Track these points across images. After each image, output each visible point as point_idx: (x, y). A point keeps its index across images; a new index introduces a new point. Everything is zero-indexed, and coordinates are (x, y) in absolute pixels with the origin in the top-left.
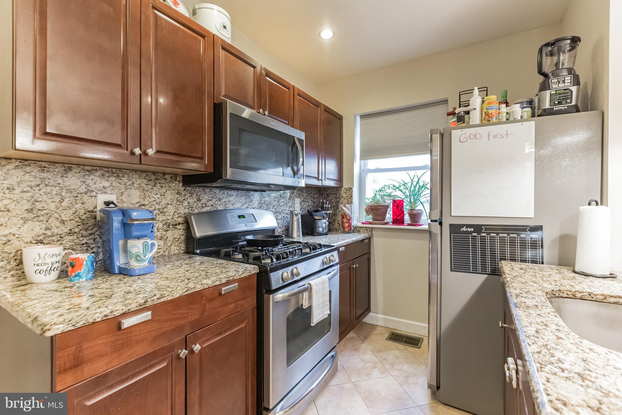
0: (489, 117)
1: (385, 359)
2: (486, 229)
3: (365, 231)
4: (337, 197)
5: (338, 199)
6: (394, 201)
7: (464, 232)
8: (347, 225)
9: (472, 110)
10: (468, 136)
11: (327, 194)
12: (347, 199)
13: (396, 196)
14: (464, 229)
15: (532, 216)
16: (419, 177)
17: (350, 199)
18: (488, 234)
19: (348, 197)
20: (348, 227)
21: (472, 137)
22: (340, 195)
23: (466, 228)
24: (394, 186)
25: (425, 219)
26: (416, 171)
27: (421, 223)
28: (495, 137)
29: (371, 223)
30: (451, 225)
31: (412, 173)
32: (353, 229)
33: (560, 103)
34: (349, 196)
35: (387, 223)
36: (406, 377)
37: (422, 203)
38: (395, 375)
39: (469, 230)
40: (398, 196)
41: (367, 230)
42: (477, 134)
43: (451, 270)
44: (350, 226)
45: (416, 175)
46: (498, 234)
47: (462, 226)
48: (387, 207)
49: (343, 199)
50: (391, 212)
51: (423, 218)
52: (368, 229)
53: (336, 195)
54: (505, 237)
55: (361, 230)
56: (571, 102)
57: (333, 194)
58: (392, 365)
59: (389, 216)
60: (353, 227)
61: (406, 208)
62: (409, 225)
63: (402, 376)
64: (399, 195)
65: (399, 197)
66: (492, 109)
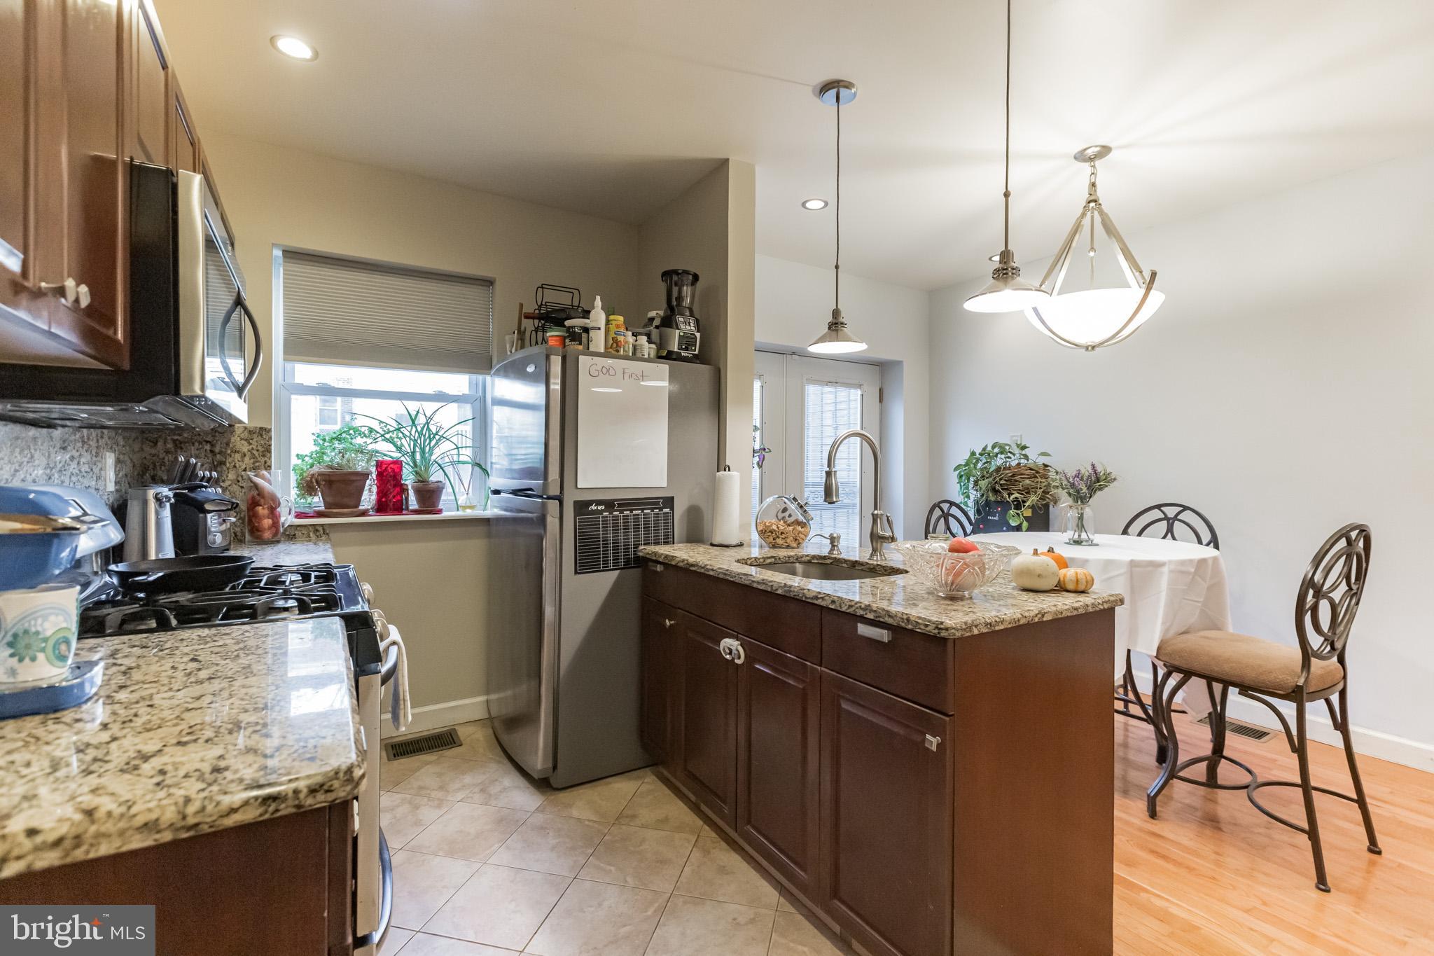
0: (617, 345)
1: (421, 788)
2: (620, 505)
3: (311, 534)
4: (217, 450)
5: (218, 456)
6: (379, 464)
7: (594, 512)
8: (267, 522)
9: (594, 328)
10: (600, 368)
11: (174, 441)
12: (253, 456)
13: (377, 452)
14: (593, 507)
15: (665, 485)
16: (428, 415)
17: (264, 456)
18: (621, 512)
19: (255, 452)
20: (270, 528)
21: (604, 370)
22: (228, 444)
23: (595, 506)
24: (371, 430)
25: (450, 500)
26: (423, 403)
27: (441, 506)
28: (630, 376)
29: (320, 514)
30: (576, 503)
31: (413, 406)
32: (282, 530)
33: (687, 349)
34: (261, 449)
35: (364, 513)
36: (482, 791)
37: (442, 468)
38: (463, 798)
39: (599, 508)
40: (381, 453)
41: (317, 530)
42: (611, 369)
43: (576, 573)
44: (275, 524)
45: (421, 411)
46: (631, 511)
47: (590, 503)
48: (365, 476)
49: (238, 456)
50: (375, 489)
51: (443, 497)
52: (321, 529)
53: (212, 445)
54: (638, 515)
55: (298, 534)
56: (695, 350)
57: (200, 443)
58: (441, 788)
59: (369, 498)
60: (283, 527)
61: (408, 478)
62: (416, 512)
63: (475, 793)
64: (386, 450)
65: (385, 455)
66: (621, 335)
